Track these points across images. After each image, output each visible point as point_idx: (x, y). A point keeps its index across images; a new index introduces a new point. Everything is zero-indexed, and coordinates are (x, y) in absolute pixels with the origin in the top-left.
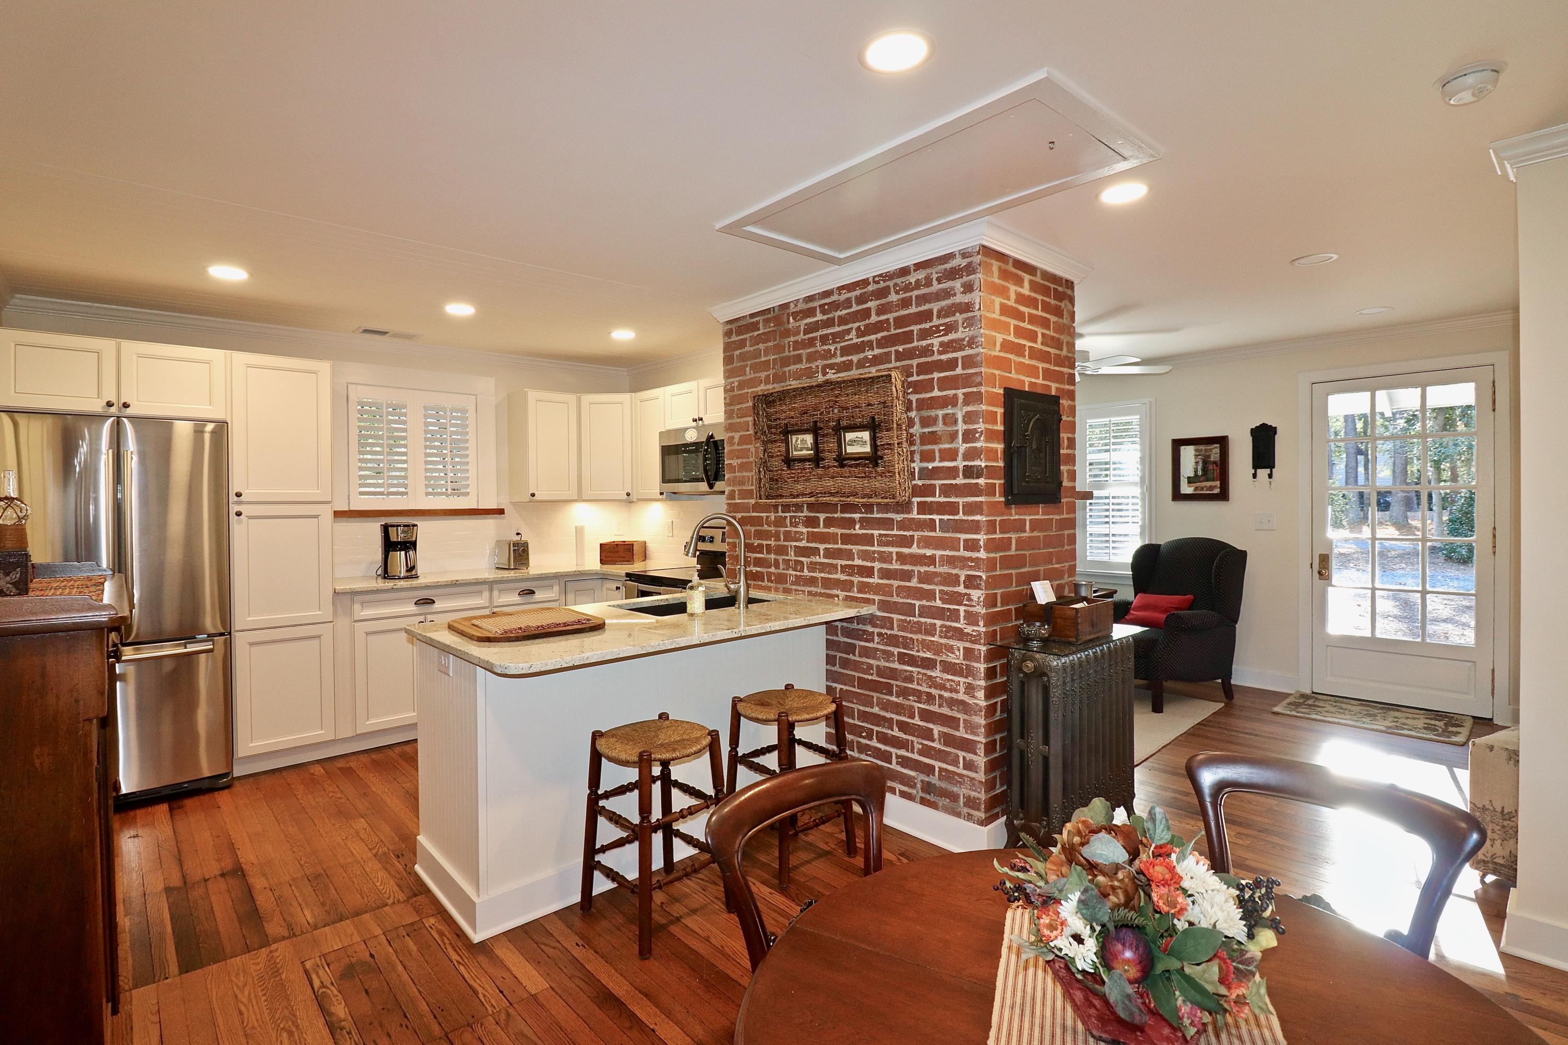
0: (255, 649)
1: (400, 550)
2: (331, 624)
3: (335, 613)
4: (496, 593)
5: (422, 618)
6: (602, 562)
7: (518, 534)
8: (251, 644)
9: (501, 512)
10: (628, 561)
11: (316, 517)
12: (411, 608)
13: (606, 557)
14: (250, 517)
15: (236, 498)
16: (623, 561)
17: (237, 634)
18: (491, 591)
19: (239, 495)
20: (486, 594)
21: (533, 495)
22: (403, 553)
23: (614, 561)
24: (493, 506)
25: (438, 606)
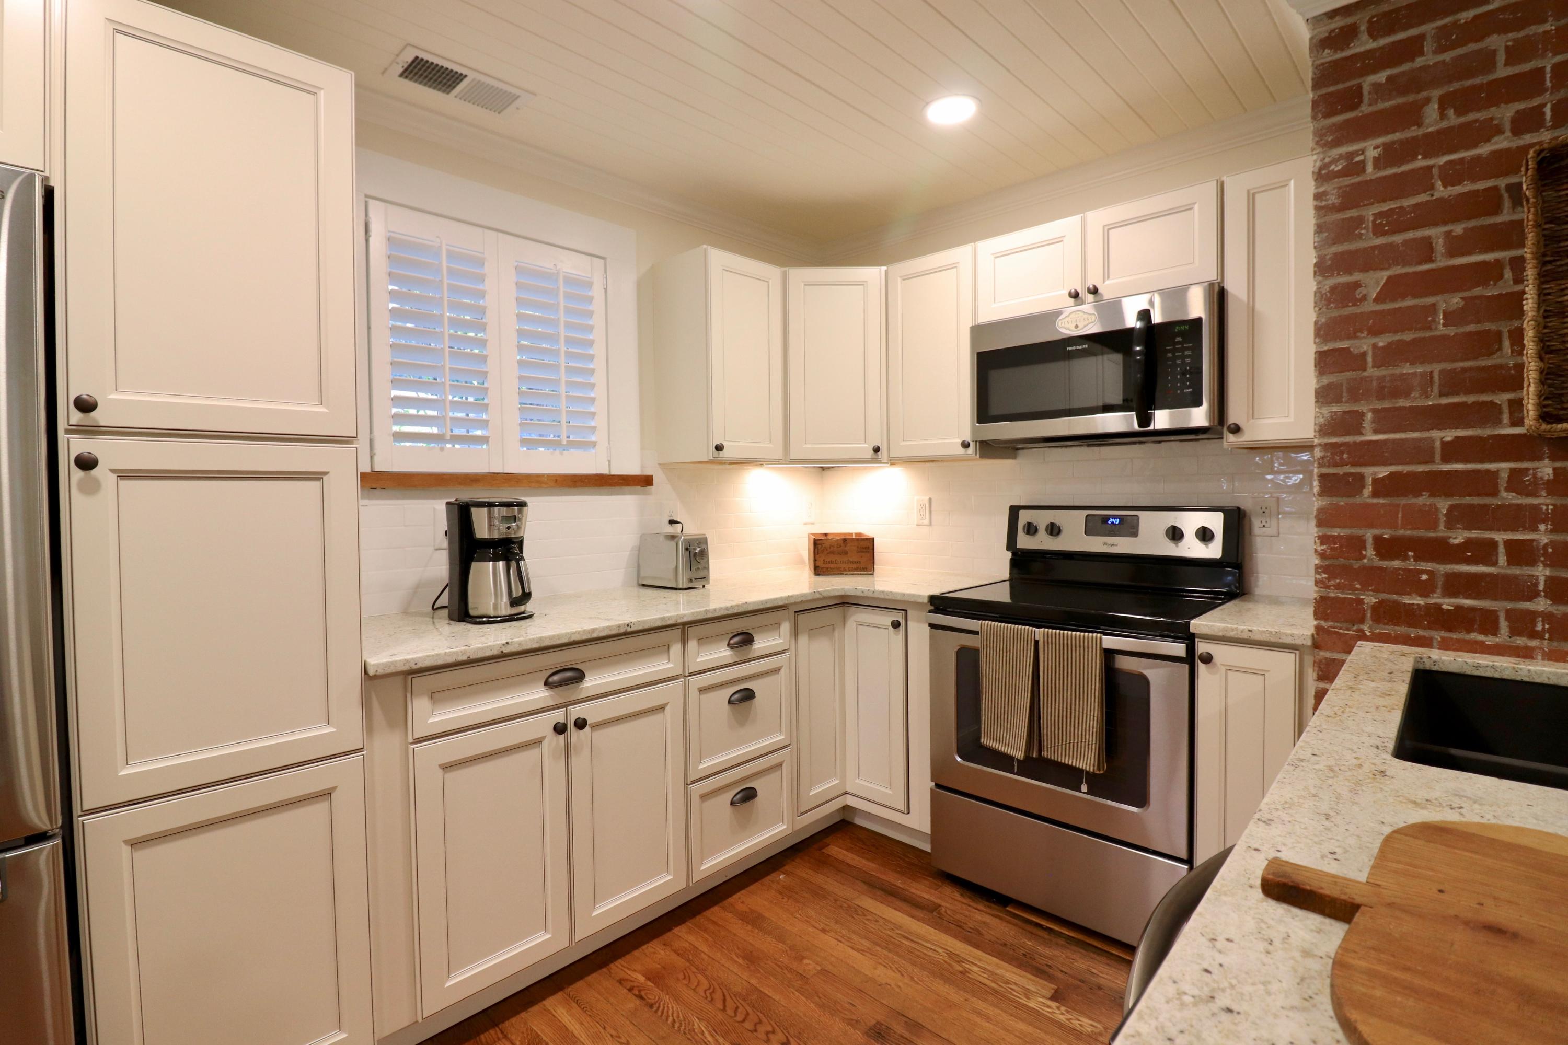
0: (145, 855)
1: (495, 559)
2: (358, 757)
3: (369, 727)
4: (692, 645)
5: (558, 716)
6: (818, 570)
7: (672, 522)
8: (136, 844)
9: (646, 481)
10: (865, 569)
11: (317, 476)
12: (538, 694)
13: (825, 562)
14: (125, 475)
15: (77, 417)
16: (856, 569)
17: (88, 820)
18: (684, 642)
19: (85, 406)
20: (676, 648)
21: (719, 448)
22: (501, 564)
23: (839, 569)
24: (632, 468)
25: (593, 682)
